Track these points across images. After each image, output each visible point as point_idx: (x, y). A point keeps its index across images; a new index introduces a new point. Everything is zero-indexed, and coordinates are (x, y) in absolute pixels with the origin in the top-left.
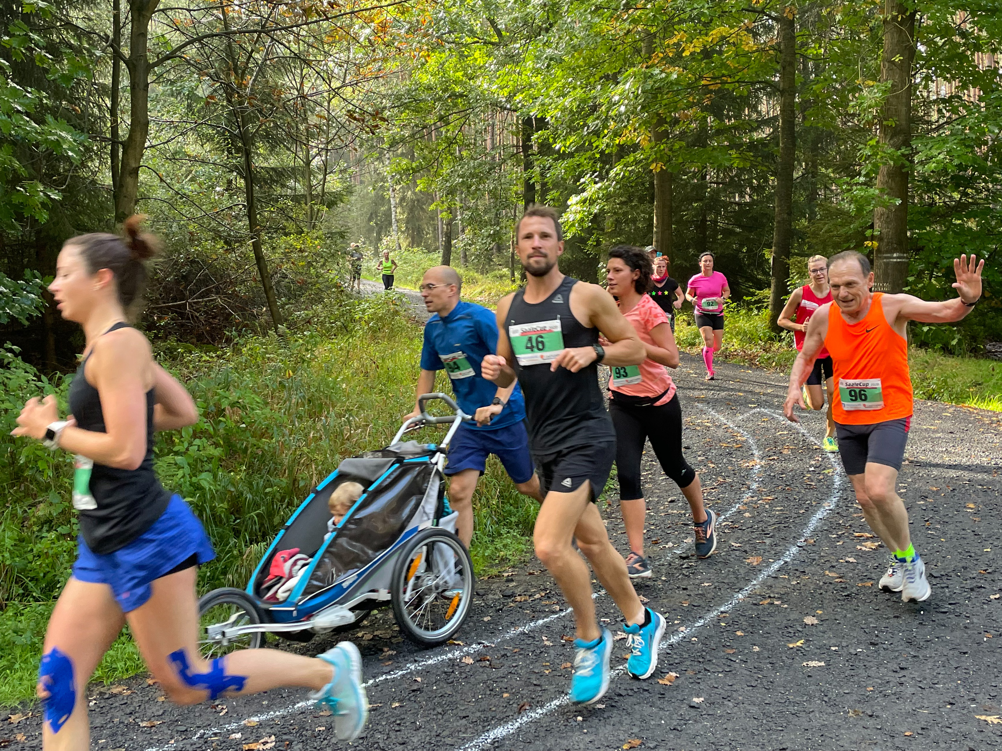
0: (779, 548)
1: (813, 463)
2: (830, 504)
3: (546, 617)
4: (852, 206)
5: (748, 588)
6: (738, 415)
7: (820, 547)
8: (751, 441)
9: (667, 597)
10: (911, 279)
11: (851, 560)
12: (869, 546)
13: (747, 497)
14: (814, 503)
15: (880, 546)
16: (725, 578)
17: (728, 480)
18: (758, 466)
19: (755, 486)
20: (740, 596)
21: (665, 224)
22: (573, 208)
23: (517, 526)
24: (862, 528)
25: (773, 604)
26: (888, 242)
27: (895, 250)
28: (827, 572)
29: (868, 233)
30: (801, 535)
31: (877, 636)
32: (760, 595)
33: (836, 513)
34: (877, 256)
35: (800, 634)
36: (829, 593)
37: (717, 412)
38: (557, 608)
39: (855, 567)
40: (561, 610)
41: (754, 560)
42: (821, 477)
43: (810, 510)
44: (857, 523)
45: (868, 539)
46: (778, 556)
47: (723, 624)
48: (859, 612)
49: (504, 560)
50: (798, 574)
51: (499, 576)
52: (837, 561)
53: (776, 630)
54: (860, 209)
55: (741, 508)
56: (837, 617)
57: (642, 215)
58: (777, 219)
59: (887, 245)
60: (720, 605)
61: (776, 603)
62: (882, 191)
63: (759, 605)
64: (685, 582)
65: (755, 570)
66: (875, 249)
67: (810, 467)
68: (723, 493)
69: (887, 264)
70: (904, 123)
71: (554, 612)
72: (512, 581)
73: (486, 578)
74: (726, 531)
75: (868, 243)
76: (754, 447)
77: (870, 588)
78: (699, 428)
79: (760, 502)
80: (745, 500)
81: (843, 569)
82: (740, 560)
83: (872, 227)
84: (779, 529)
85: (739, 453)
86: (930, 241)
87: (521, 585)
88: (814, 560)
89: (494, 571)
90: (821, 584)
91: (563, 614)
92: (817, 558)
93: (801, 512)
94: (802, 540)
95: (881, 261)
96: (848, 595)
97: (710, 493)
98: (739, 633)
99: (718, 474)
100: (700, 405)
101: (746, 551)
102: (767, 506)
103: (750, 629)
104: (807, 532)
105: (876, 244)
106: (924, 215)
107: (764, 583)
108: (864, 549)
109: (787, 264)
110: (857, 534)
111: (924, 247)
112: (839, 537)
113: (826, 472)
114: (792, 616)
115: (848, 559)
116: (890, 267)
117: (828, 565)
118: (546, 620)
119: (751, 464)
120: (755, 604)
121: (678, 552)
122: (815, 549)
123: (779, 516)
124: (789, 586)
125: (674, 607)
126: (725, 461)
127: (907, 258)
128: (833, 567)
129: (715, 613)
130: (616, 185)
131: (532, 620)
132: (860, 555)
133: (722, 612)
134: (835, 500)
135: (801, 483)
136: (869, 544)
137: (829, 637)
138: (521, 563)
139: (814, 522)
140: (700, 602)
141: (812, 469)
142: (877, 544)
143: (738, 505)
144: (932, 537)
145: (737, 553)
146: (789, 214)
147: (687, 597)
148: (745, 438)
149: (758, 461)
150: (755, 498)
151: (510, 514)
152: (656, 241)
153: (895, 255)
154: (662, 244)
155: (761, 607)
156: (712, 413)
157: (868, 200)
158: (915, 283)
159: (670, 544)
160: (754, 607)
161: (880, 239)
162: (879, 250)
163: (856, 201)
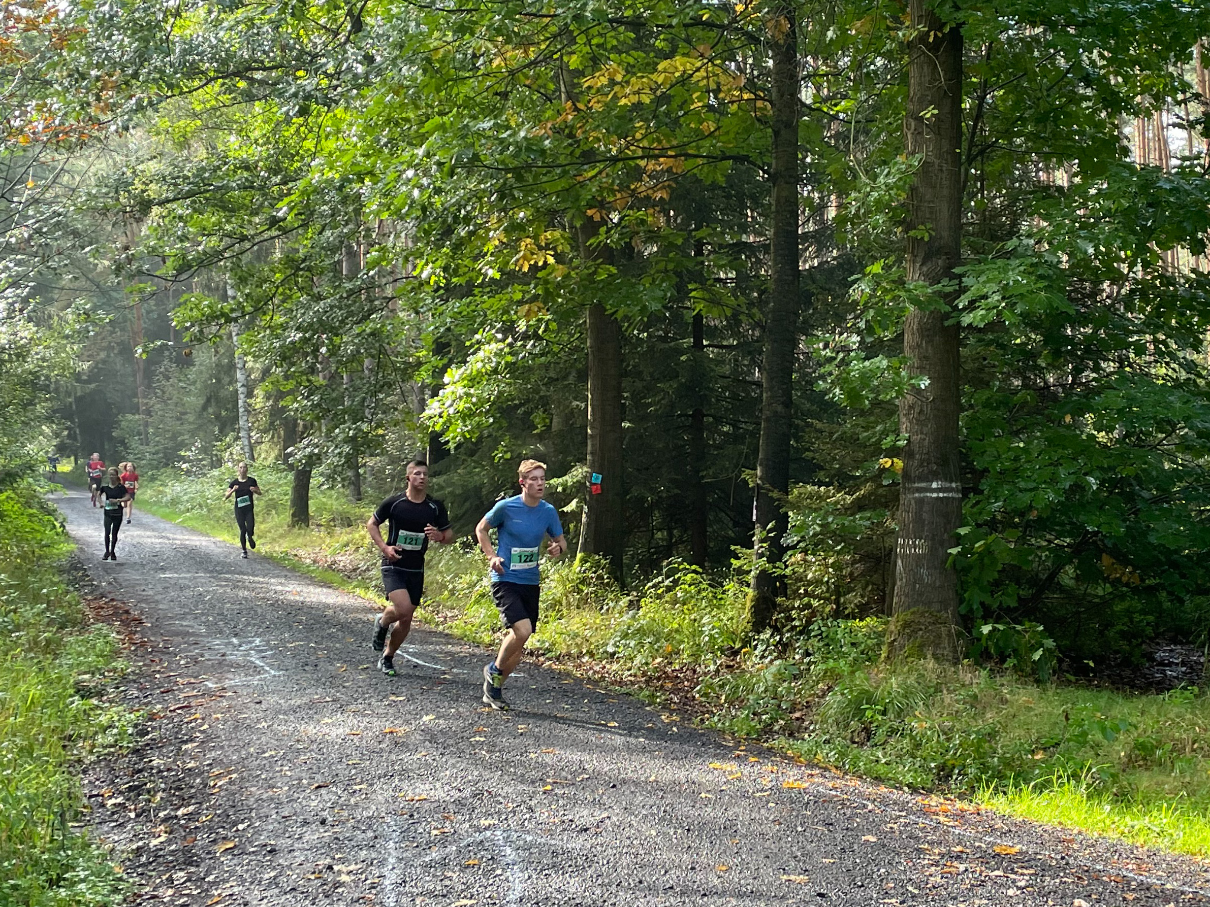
10: (963, 531)
21: (607, 421)
22: (449, 389)
26: (922, 462)
27: (935, 476)
29: (889, 441)
34: (904, 488)
59: (921, 465)
66: (898, 472)
69: (920, 502)
70: (945, 234)
75: (886, 462)
95: (910, 496)
105: (899, 463)
109: (774, 499)
116: (926, 508)
146: (788, 404)
152: (593, 453)
153: (934, 485)
154: (603, 459)
158: (972, 539)
161: (906, 454)
162: (906, 474)
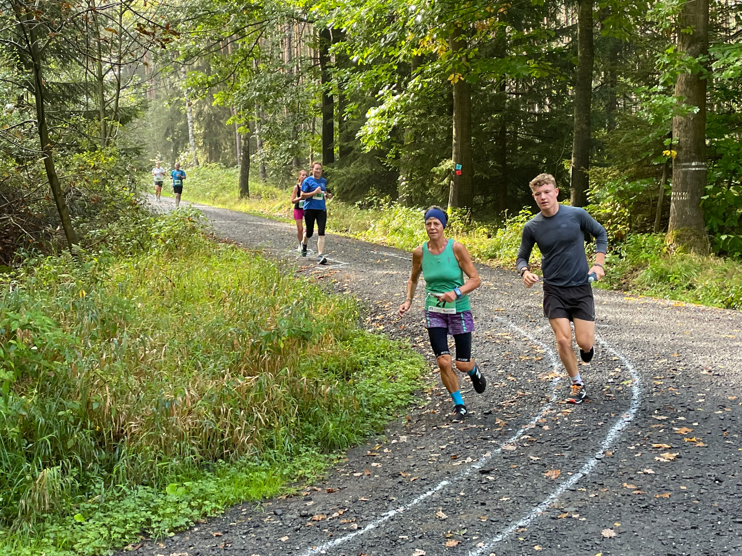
0: (578, 461)
1: (613, 374)
2: (628, 416)
3: (344, 535)
4: (651, 116)
5: (547, 502)
6: (537, 327)
7: (618, 459)
8: (551, 353)
9: (465, 513)
10: (709, 187)
11: (650, 471)
12: (667, 457)
13: (546, 410)
14: (613, 415)
15: (677, 457)
16: (523, 492)
17: (527, 393)
18: (558, 379)
19: (554, 398)
20: (539, 510)
21: (464, 136)
22: (371, 121)
23: (316, 443)
24: (660, 439)
25: (571, 517)
26: (687, 151)
27: (694, 159)
28: (625, 484)
29: (667, 142)
30: (599, 448)
31: (675, 548)
32: (558, 509)
33: (634, 424)
34: (676, 166)
35: (598, 547)
36: (627, 505)
37: (517, 324)
38: (356, 526)
39: (653, 478)
40: (359, 528)
41: (552, 474)
42: (620, 388)
43: (609, 422)
44: (655, 434)
45: (666, 450)
46: (576, 469)
47: (521, 539)
48: (657, 524)
49: (302, 478)
50: (596, 486)
51: (297, 495)
52: (635, 473)
53: (574, 544)
54: (658, 119)
55: (540, 421)
56: (635, 529)
57: (441, 127)
58: (577, 129)
59: (686, 153)
60: (518, 520)
61: (574, 516)
62: (680, 99)
63: (557, 519)
64: (484, 498)
65: (553, 484)
66: (674, 158)
67: (609, 378)
68: (522, 406)
69: (685, 173)
70: (702, 30)
71: (352, 531)
72: (310, 500)
73: (285, 497)
74: (525, 445)
75: (667, 152)
76: (554, 359)
77: (668, 499)
78: (498, 341)
79: (560, 414)
80: (544, 413)
81: (641, 481)
82: (538, 474)
83: (670, 135)
84: (577, 442)
85: (538, 366)
86: (728, 149)
87: (320, 503)
88: (613, 472)
89: (293, 490)
90: (619, 496)
91: (361, 532)
92: (615, 470)
93: (600, 424)
94: (601, 452)
95: (680, 170)
96: (646, 507)
97: (510, 407)
98: (537, 548)
99: (518, 387)
100: (500, 318)
101: (544, 465)
102: (566, 419)
103: (547, 543)
104: (606, 444)
105: (674, 153)
106: (723, 122)
107: (562, 497)
108: (662, 460)
109: (586, 174)
110: (655, 445)
111: (722, 155)
112: (638, 449)
113: (625, 383)
114: (590, 530)
115: (646, 471)
116: (689, 176)
117: (626, 477)
118: (343, 538)
119: (550, 376)
120: (553, 518)
121: (477, 467)
122: (613, 461)
123: (577, 428)
124: (586, 498)
125: (472, 523)
126: (524, 374)
127: (705, 166)
128: (631, 479)
129: (514, 528)
130: (414, 97)
131: (330, 539)
132: (658, 466)
133: (520, 527)
134: (634, 411)
135: (600, 395)
136: (667, 455)
137: (627, 550)
138: (319, 481)
139: (613, 433)
140: (499, 517)
141: (612, 380)
142: (675, 455)
143: (537, 418)
144: (730, 446)
145: (536, 467)
146: (589, 124)
147: (485, 513)
148: (545, 351)
149: (558, 373)
150: (555, 411)
151: (309, 431)
152: (456, 153)
153: (693, 164)
154: (462, 157)
155: (559, 521)
156: (512, 325)
157: (665, 109)
158: (714, 191)
159: (469, 459)
160: (553, 521)
161: (678, 148)
162: (677, 159)
163: (655, 110)
